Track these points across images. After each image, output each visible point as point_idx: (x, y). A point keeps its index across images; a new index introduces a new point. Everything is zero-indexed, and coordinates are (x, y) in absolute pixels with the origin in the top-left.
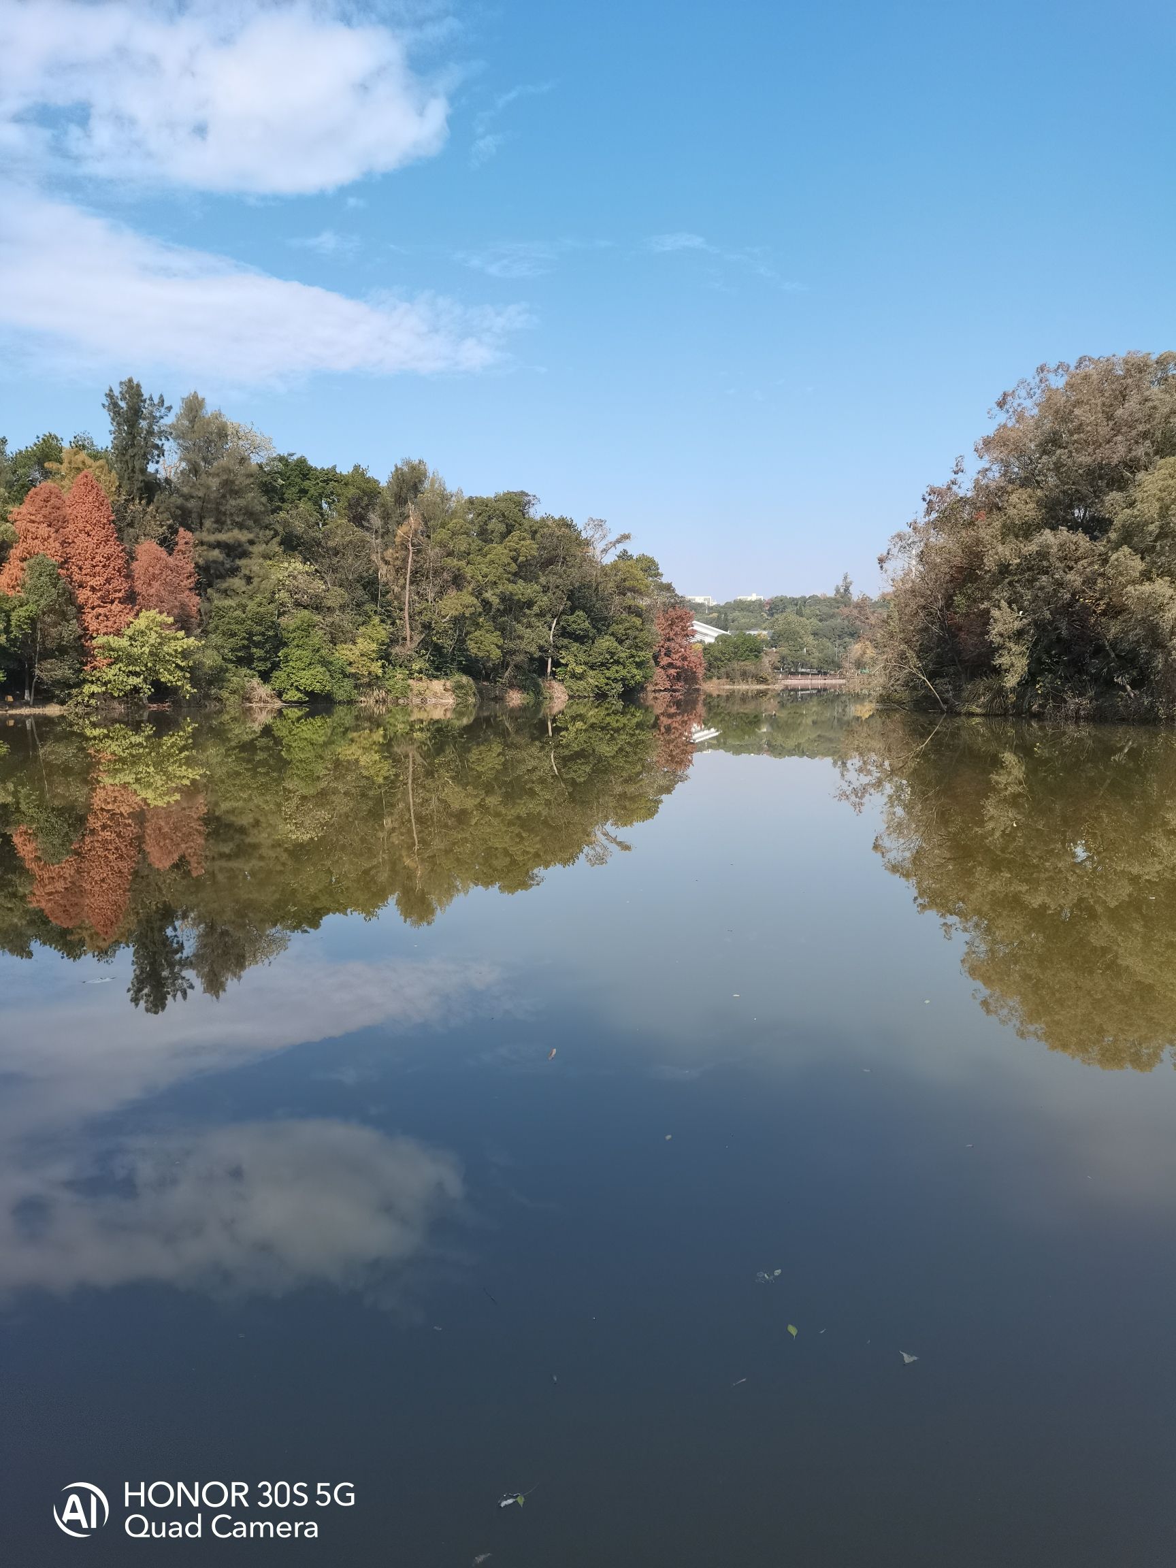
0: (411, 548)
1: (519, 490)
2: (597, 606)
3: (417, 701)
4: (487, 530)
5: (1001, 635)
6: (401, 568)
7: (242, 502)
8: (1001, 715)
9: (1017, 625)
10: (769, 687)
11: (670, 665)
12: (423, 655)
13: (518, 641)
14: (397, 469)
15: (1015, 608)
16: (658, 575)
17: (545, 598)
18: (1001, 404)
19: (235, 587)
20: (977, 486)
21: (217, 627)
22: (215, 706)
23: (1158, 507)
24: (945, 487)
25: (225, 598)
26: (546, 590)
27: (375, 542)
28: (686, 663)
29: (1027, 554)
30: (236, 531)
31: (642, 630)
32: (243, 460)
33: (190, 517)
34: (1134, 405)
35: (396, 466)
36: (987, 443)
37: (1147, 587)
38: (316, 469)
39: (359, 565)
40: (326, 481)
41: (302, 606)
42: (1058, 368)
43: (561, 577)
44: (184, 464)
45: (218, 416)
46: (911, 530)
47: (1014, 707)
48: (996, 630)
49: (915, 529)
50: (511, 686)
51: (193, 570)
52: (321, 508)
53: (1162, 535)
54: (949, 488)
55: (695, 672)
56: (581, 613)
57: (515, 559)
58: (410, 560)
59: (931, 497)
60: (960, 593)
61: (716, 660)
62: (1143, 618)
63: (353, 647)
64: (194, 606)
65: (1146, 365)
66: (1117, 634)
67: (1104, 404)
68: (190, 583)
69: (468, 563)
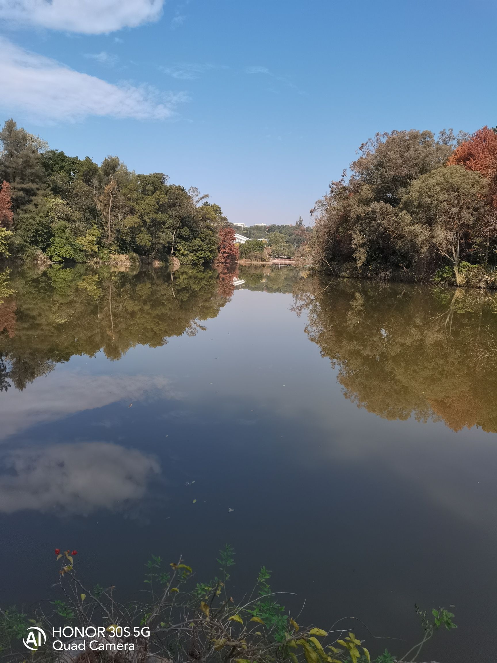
0: (111, 195)
1: (161, 172)
2: (194, 225)
3: (113, 263)
4: (146, 189)
5: (356, 245)
6: (107, 204)
7: (33, 171)
8: (356, 278)
9: (363, 241)
10: (266, 263)
11: (225, 252)
12: (117, 243)
13: (158, 239)
14: (106, 160)
15: (362, 234)
16: (220, 213)
17: (171, 221)
18: (361, 148)
19: (30, 209)
20: (351, 182)
21: (21, 227)
22: (20, 262)
23: (418, 194)
24: (339, 182)
25: (25, 214)
26: (171, 217)
27: (95, 192)
28: (231, 251)
29: (368, 211)
30: (30, 184)
31: (213, 237)
32: (34, 152)
33: (9, 176)
34: (412, 152)
35: (105, 158)
36: (355, 164)
37: (412, 228)
38: (68, 158)
39: (88, 202)
40: (73, 163)
41: (61, 219)
42: (384, 135)
43: (178, 212)
44: (6, 152)
45: (22, 130)
46: (324, 199)
47: (361, 274)
48: (354, 243)
49: (326, 199)
50: (155, 259)
51: (10, 200)
52: (70, 175)
53: (419, 206)
54: (340, 183)
55: (235, 256)
56: (186, 228)
57: (158, 203)
58: (111, 201)
59: (333, 186)
60: (341, 227)
61: (244, 250)
62: (410, 240)
63: (85, 238)
64: (10, 217)
65: (417, 135)
66: (400, 246)
67: (400, 151)
68: (9, 206)
69: (137, 203)
